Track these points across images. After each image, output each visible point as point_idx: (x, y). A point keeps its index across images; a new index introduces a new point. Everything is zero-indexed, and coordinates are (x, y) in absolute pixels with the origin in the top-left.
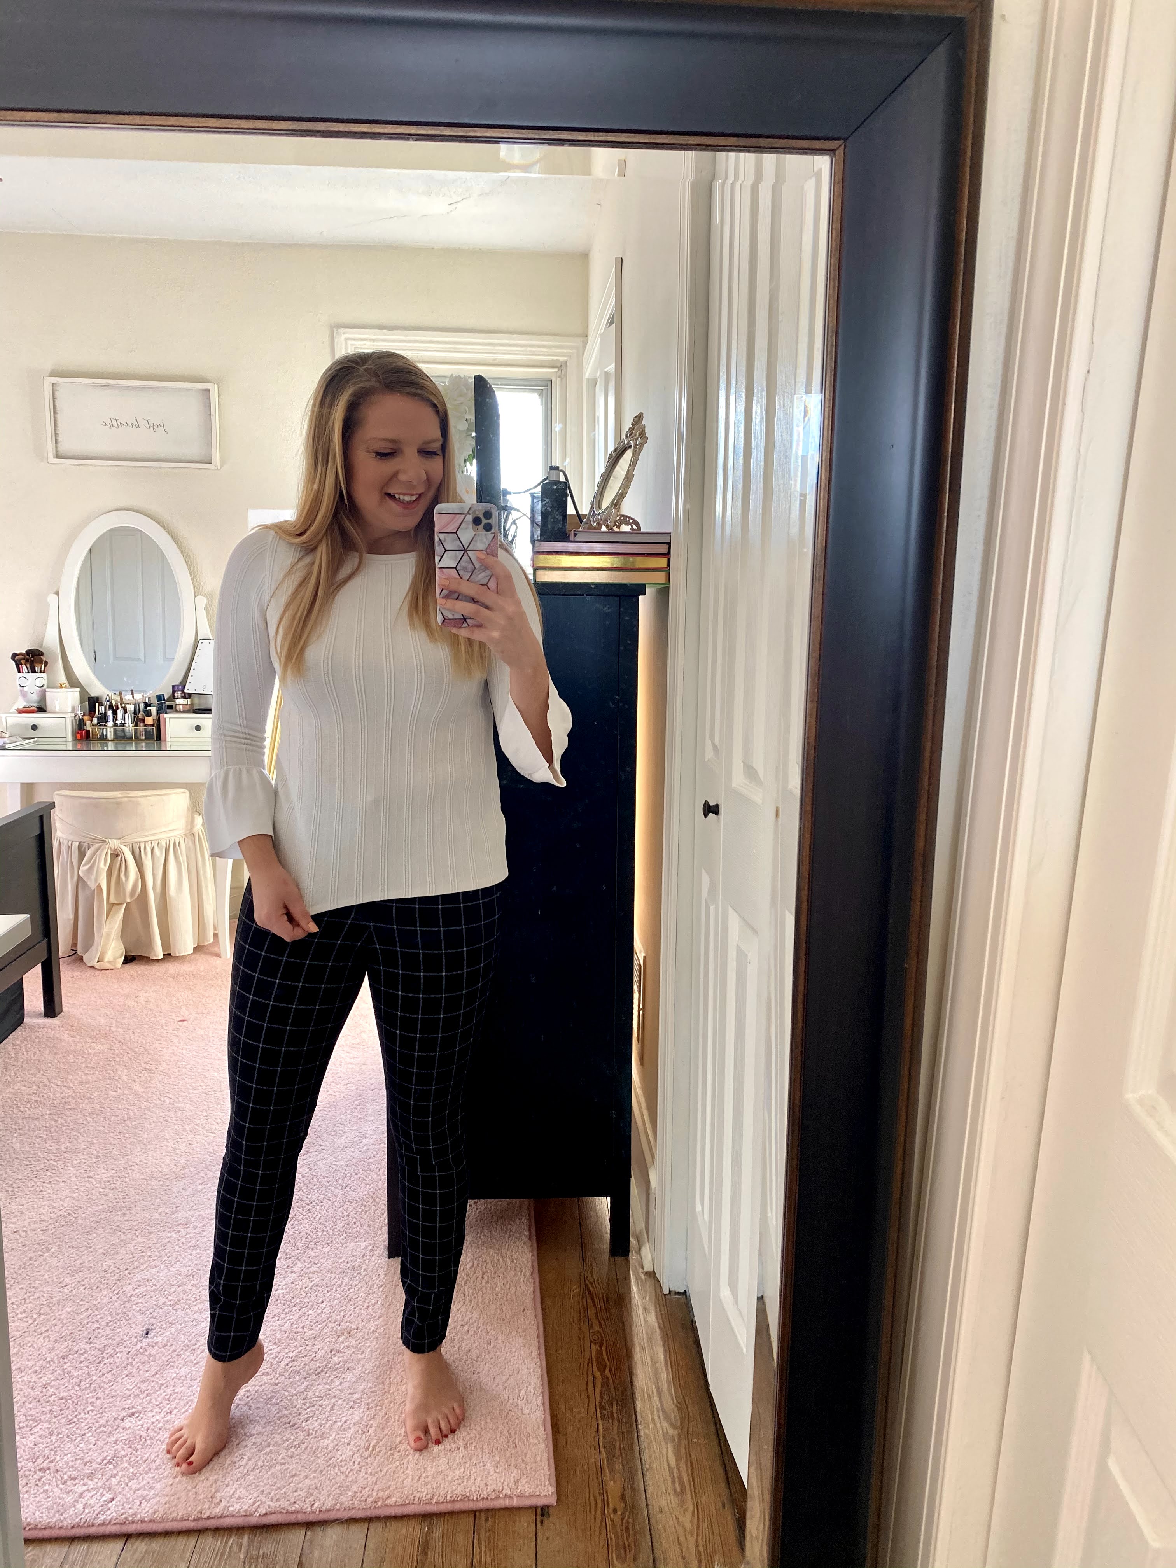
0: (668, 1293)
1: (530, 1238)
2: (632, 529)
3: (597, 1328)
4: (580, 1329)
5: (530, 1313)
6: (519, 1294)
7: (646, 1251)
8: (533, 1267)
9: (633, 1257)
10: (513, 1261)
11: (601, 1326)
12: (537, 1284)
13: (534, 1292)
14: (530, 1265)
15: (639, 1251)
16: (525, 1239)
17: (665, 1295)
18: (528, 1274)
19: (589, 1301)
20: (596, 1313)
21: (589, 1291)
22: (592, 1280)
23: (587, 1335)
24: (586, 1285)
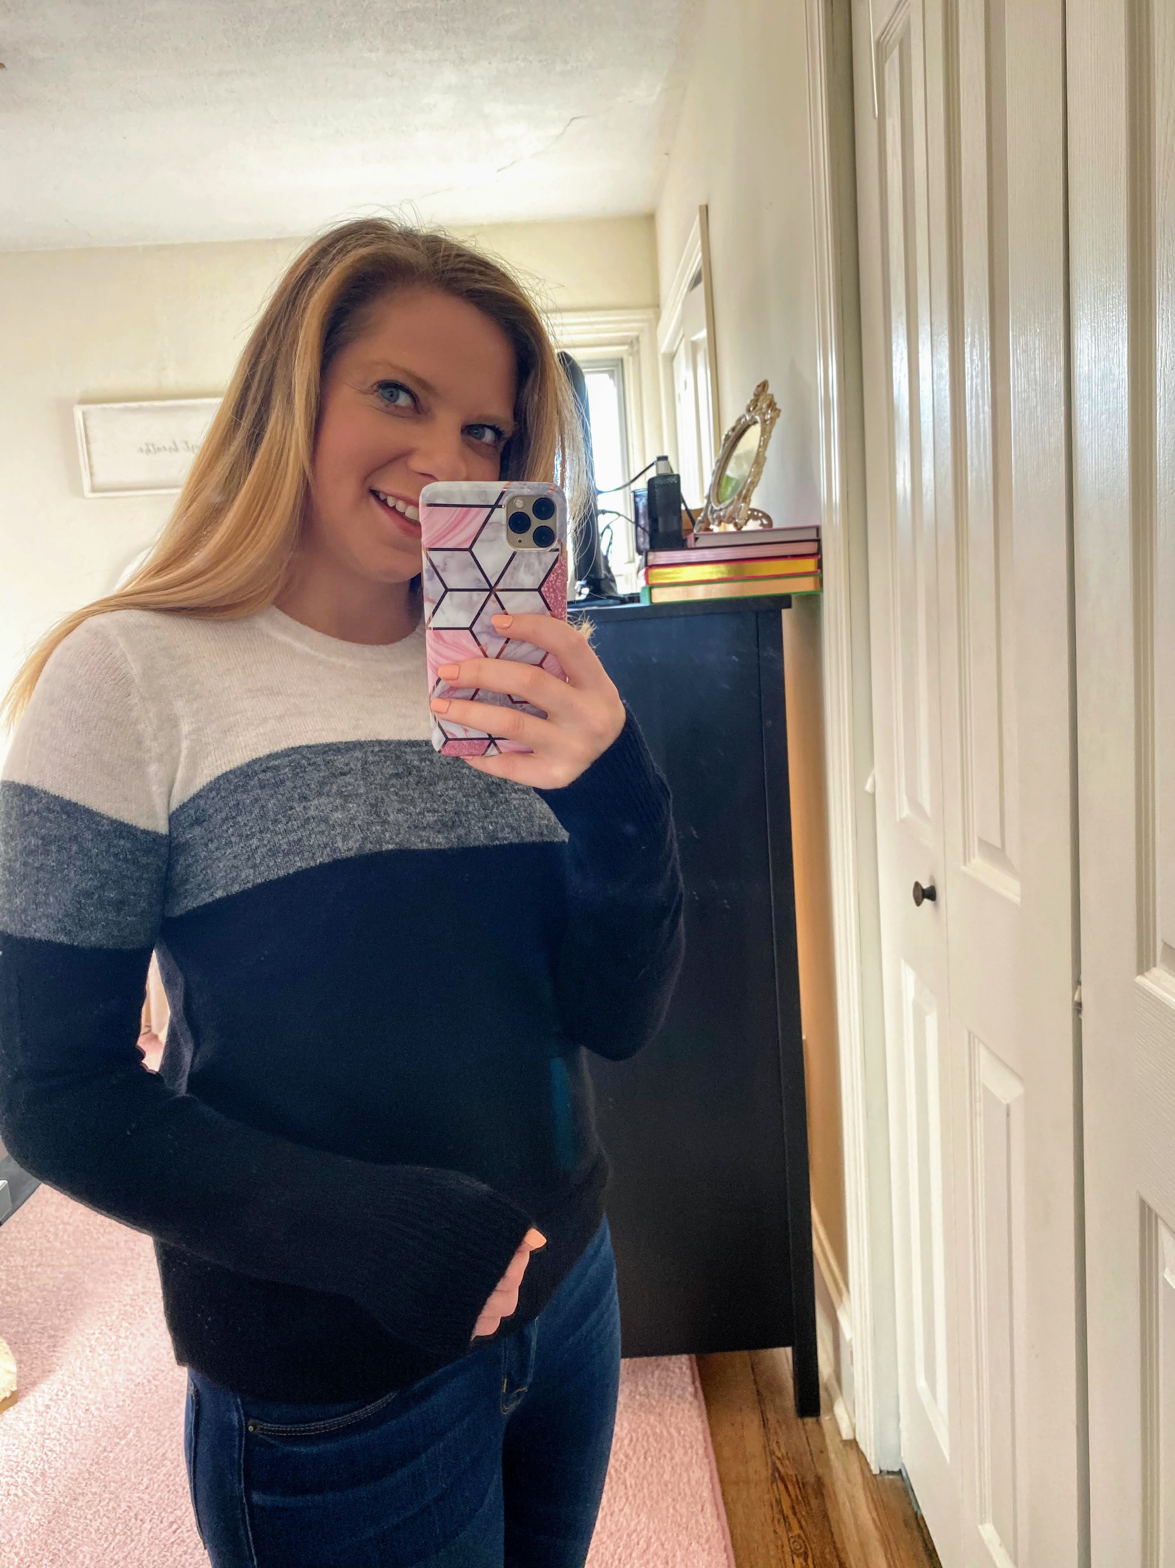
0: (878, 1472)
1: (695, 1395)
2: (762, 524)
3: (797, 1531)
4: (775, 1532)
5: (709, 1509)
6: (693, 1483)
7: (840, 1410)
8: (705, 1441)
9: (825, 1418)
10: (679, 1433)
11: (801, 1527)
12: (714, 1464)
13: (711, 1478)
14: (701, 1437)
15: (831, 1409)
16: (690, 1399)
17: (875, 1476)
18: (701, 1452)
19: (781, 1487)
20: (793, 1508)
21: (779, 1473)
22: (780, 1455)
23: (786, 1542)
24: (774, 1464)
